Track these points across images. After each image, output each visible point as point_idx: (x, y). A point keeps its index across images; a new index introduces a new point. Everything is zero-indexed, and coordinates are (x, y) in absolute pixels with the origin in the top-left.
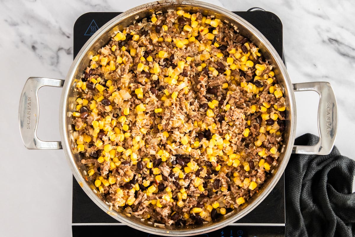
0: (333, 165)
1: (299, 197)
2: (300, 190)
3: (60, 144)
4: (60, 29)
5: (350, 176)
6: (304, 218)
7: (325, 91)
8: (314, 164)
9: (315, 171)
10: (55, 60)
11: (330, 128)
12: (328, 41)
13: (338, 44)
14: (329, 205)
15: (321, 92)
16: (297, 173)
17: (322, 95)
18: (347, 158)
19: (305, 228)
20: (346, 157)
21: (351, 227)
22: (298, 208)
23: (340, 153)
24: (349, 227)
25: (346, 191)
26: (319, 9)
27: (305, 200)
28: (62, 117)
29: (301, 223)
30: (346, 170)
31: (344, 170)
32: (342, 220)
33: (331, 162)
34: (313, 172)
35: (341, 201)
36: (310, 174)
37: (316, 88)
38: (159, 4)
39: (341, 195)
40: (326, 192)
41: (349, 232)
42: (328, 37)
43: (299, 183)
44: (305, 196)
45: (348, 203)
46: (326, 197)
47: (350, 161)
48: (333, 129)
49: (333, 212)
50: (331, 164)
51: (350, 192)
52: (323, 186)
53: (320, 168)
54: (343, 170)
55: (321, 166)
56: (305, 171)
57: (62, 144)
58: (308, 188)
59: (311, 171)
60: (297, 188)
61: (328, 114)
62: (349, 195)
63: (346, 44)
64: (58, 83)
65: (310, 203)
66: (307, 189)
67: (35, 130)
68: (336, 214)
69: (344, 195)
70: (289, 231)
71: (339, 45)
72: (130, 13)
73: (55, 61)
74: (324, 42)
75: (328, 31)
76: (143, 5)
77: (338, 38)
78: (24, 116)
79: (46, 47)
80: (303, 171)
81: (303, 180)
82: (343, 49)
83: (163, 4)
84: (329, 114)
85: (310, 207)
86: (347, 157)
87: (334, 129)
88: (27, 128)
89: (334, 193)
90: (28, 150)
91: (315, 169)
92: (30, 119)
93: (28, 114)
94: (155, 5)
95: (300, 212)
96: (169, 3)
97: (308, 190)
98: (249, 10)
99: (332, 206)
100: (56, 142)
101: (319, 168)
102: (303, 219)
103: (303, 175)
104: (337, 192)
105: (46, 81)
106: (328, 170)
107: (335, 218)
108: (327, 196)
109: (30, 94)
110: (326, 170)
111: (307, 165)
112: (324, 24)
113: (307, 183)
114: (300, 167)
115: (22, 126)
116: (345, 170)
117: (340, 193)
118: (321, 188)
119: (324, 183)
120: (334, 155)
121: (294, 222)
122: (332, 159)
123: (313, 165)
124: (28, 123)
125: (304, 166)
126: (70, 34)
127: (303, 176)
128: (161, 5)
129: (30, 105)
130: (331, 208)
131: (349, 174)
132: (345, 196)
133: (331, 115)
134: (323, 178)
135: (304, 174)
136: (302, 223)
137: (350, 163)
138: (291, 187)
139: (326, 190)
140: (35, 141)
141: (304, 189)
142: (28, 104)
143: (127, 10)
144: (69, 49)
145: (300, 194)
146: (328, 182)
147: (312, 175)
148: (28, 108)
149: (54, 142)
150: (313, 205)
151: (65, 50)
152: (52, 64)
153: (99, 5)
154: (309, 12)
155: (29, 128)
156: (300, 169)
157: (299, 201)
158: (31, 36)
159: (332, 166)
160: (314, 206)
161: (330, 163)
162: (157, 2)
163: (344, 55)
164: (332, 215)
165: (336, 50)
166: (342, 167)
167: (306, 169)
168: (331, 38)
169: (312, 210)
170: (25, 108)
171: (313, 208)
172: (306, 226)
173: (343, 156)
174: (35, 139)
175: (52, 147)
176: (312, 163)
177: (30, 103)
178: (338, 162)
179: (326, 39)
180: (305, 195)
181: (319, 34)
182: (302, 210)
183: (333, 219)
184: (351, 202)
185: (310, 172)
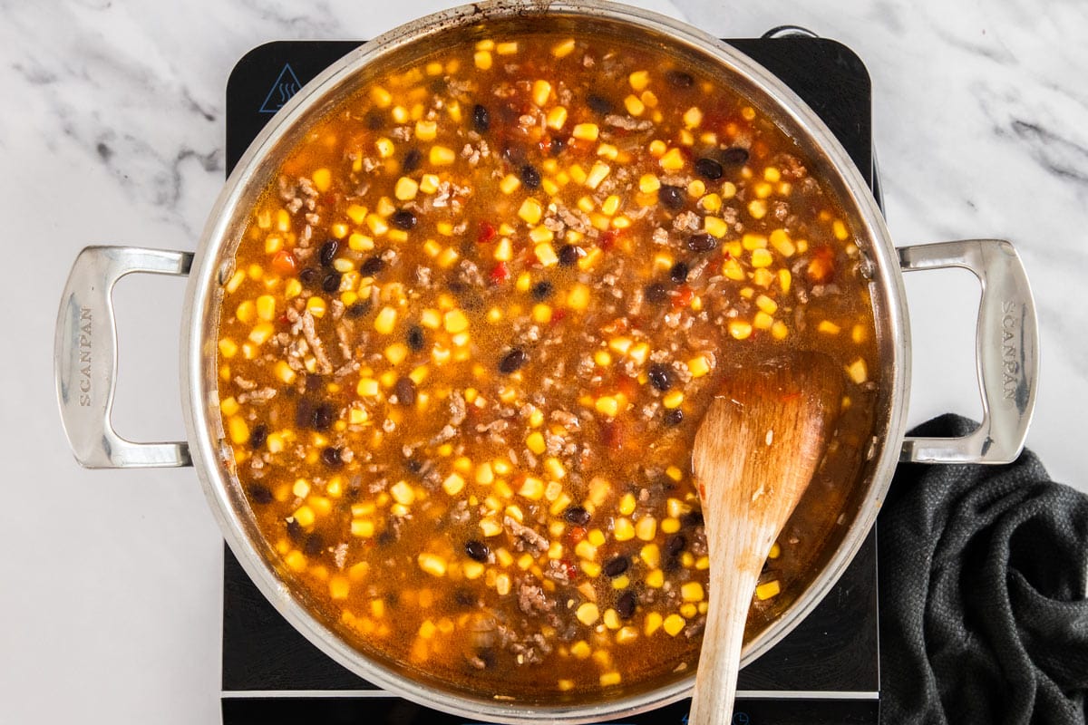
0: (1027, 511)
1: (922, 611)
2: (926, 589)
3: (184, 450)
4: (185, 92)
5: (1080, 547)
6: (935, 675)
7: (998, 268)
8: (967, 508)
9: (970, 529)
10: (169, 189)
11: (1016, 380)
12: (1009, 129)
13: (1041, 138)
14: (1015, 635)
15: (986, 273)
16: (917, 537)
17: (987, 282)
18: (1070, 490)
19: (939, 705)
20: (1065, 487)
21: (1081, 704)
22: (917, 644)
23: (1047, 476)
24: (1075, 703)
25: (1067, 592)
26: (984, 32)
27: (942, 618)
28: (189, 369)
29: (928, 691)
30: (1066, 527)
31: (1061, 526)
32: (1054, 680)
33: (1020, 502)
34: (965, 532)
35: (1050, 621)
36: (956, 539)
37: (968, 259)
38: (481, 12)
39: (1051, 603)
40: (1006, 594)
41: (1074, 718)
42: (1011, 116)
43: (920, 568)
44: (942, 608)
45: (1072, 628)
46: (1005, 609)
47: (1078, 498)
48: (1024, 382)
49: (1026, 656)
50: (1021, 509)
51: (1078, 596)
52: (997, 576)
53: (986, 520)
54: (1057, 527)
55: (991, 516)
56: (940, 530)
57: (191, 450)
58: (949, 583)
59: (959, 529)
60: (916, 582)
61: (1009, 338)
62: (1076, 604)
63: (1068, 137)
64: (172, 262)
65: (958, 630)
66: (947, 586)
67: (106, 408)
68: (1036, 663)
69: (1062, 604)
70: (891, 715)
71: (1045, 142)
72: (389, 42)
73: (170, 192)
74: (998, 131)
75: (1011, 99)
76: (429, 16)
77: (1043, 121)
78: (71, 368)
79: (142, 148)
80: (933, 531)
81: (933, 557)
82: (1058, 155)
83: (492, 13)
84: (1012, 337)
85: (957, 641)
86: (1070, 488)
87: (1028, 384)
88: (83, 404)
89: (1030, 597)
90: (88, 470)
91: (972, 523)
92: (89, 376)
93: (83, 360)
94: (468, 14)
95: (925, 656)
96: (510, 7)
97: (950, 589)
98: (767, 34)
99: (1022, 639)
100: (174, 446)
101: (983, 521)
102: (934, 677)
103: (935, 542)
104: (1040, 596)
105: (135, 258)
106: (1012, 526)
107: (1033, 675)
108: (1009, 607)
109: (90, 300)
110: (1004, 525)
111: (946, 511)
112: (997, 76)
113: (948, 567)
114: (925, 518)
115: (65, 397)
116: (1063, 526)
117: (1049, 597)
118: (991, 582)
119: (1001, 566)
120: (1030, 482)
121: (905, 688)
122: (1025, 493)
123: (964, 513)
124: (86, 386)
125: (937, 513)
126: (214, 109)
127: (933, 547)
128: (486, 14)
129: (90, 333)
130: (1020, 643)
131: (1075, 539)
132: (1065, 608)
133: (1015, 342)
134: (996, 553)
135: (937, 539)
136: (932, 689)
137: (1080, 504)
138: (898, 578)
139: (1005, 588)
140: (105, 441)
141: (939, 585)
142: (84, 328)
143: (381, 34)
144: (211, 156)
145: (924, 600)
146: (1011, 563)
147: (961, 541)
148: (84, 341)
149: (166, 443)
150: (964, 633)
151: (200, 157)
152: (161, 201)
153: (305, 19)
154: (952, 41)
155: (88, 405)
156: (924, 524)
157: (921, 622)
158: (96, 114)
159: (1023, 516)
160: (967, 636)
161: (1018, 504)
162: (475, 5)
163: (1060, 172)
164: (1024, 665)
165: (1034, 158)
166: (1056, 519)
167: (944, 524)
168: (1020, 120)
169: (963, 649)
170: (75, 341)
171: (965, 645)
172: (942, 700)
173: (1056, 484)
174: (107, 437)
175: (159, 461)
176: (961, 507)
177: (89, 326)
178: (1042, 503)
179: (1005, 122)
180: (940, 605)
181: (983, 106)
182: (930, 651)
183: (1026, 678)
184: (1082, 625)
185: (954, 535)
